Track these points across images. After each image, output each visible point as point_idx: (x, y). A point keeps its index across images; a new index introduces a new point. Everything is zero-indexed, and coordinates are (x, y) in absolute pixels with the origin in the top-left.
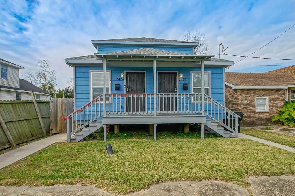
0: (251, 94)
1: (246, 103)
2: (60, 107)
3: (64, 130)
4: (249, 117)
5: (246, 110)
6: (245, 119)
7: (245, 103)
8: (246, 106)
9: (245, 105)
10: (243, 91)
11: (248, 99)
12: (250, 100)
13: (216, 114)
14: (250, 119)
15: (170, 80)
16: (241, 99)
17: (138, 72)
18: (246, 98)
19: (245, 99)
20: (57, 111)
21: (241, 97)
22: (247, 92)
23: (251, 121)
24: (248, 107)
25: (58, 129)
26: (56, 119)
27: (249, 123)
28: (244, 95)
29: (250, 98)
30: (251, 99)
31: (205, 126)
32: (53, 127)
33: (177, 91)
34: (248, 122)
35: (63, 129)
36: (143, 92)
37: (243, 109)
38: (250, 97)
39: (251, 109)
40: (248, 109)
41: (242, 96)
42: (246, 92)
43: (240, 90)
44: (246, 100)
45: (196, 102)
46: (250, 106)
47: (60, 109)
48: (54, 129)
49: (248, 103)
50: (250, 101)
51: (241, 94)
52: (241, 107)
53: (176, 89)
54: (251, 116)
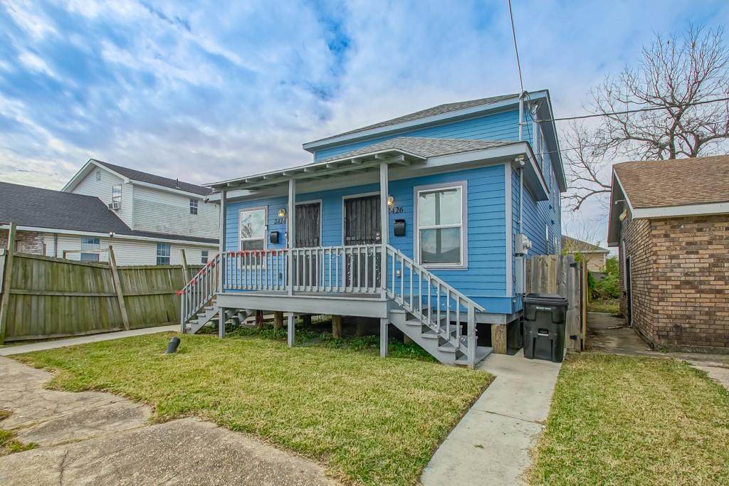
0: (716, 233)
1: (692, 265)
4: (706, 318)
5: (693, 291)
6: (687, 326)
7: (687, 265)
8: (691, 278)
9: (687, 275)
10: (676, 223)
11: (700, 252)
12: (711, 256)
13: (432, 296)
14: (712, 327)
15: (369, 214)
16: (668, 253)
17: (308, 204)
18: (693, 248)
19: (687, 253)
21: (668, 244)
22: (696, 226)
23: (720, 332)
24: (701, 282)
27: (708, 340)
28: (684, 239)
29: (710, 247)
30: (718, 252)
31: (391, 326)
33: (381, 239)
34: (704, 335)
36: (316, 244)
37: (677, 287)
38: (710, 243)
39: (718, 287)
40: (702, 287)
41: (673, 240)
42: (692, 229)
43: (663, 223)
44: (692, 256)
46: (713, 278)
49: (701, 265)
50: (712, 260)
51: (666, 236)
52: (668, 279)
53: (378, 234)
54: (718, 314)
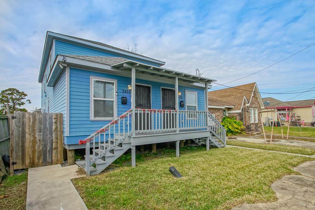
2: (29, 126)
3: (39, 161)
17: (145, 86)
20: (24, 133)
25: (27, 161)
26: (23, 147)
32: (16, 159)
35: (36, 161)
36: (149, 107)
45: (189, 118)
47: (29, 129)
48: (19, 161)
